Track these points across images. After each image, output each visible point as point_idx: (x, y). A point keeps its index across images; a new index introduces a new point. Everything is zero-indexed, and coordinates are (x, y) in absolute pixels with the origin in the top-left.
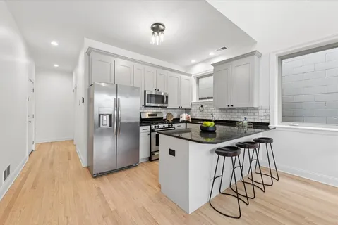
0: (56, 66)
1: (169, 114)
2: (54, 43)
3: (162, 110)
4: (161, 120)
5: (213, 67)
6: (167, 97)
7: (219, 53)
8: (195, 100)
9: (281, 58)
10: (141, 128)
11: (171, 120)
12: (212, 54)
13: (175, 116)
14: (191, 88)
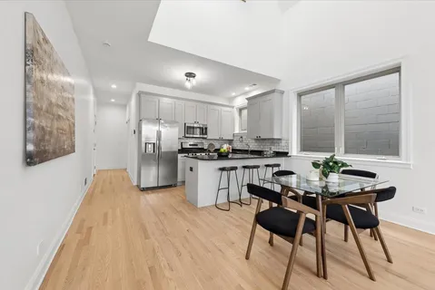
0: (113, 100)
1: (211, 144)
2: (114, 86)
3: (204, 141)
4: (202, 150)
5: (247, 101)
6: (206, 128)
7: (251, 88)
8: (237, 131)
9: (300, 95)
10: (180, 156)
11: (212, 150)
12: (247, 89)
13: (217, 146)
14: (233, 120)
